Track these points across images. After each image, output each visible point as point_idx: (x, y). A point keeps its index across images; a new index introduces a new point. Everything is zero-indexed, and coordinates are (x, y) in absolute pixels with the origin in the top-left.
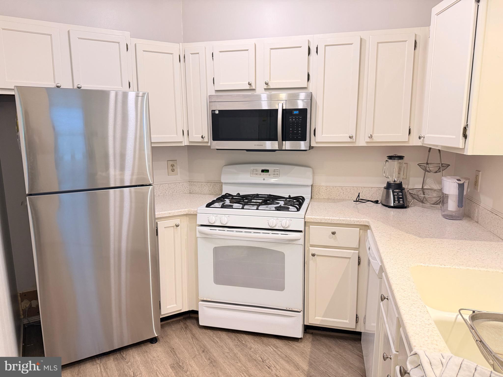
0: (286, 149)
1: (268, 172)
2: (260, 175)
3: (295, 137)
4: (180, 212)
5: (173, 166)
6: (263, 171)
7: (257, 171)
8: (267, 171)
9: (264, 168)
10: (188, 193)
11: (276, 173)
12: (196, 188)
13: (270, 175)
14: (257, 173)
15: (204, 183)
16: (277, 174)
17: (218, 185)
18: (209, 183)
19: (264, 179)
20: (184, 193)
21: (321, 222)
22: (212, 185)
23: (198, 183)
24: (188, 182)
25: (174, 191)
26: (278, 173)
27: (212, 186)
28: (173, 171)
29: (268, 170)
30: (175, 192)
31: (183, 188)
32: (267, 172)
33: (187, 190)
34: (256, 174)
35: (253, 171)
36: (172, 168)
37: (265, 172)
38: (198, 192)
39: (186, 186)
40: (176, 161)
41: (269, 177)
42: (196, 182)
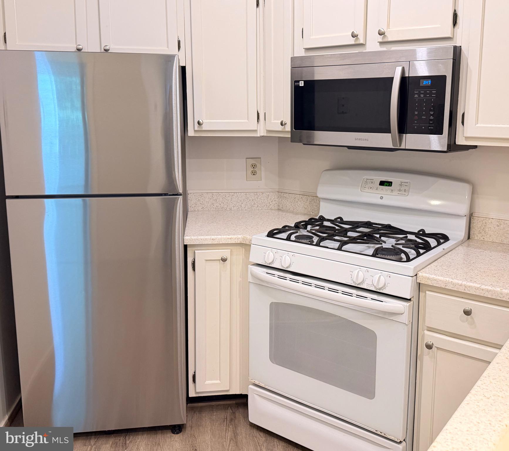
0: (406, 148)
1: (391, 186)
2: (377, 189)
3: (423, 128)
4: (229, 240)
5: (254, 166)
6: (382, 183)
7: (372, 182)
8: (389, 184)
9: (384, 179)
10: (276, 208)
11: (403, 188)
12: (287, 202)
13: (392, 190)
14: (371, 185)
15: (298, 195)
16: (405, 191)
17: (317, 201)
18: (305, 196)
19: (382, 198)
20: (269, 209)
21: (446, 287)
22: (309, 200)
23: (290, 194)
24: (277, 193)
25: (254, 204)
26: (407, 188)
27: (309, 202)
28: (254, 174)
29: (391, 182)
30: (256, 206)
31: (268, 200)
32: (389, 186)
33: (274, 204)
34: (371, 188)
35: (366, 183)
36: (253, 169)
37: (386, 186)
38: (289, 209)
39: (273, 198)
40: (260, 159)
41: (392, 194)
42: (287, 194)
